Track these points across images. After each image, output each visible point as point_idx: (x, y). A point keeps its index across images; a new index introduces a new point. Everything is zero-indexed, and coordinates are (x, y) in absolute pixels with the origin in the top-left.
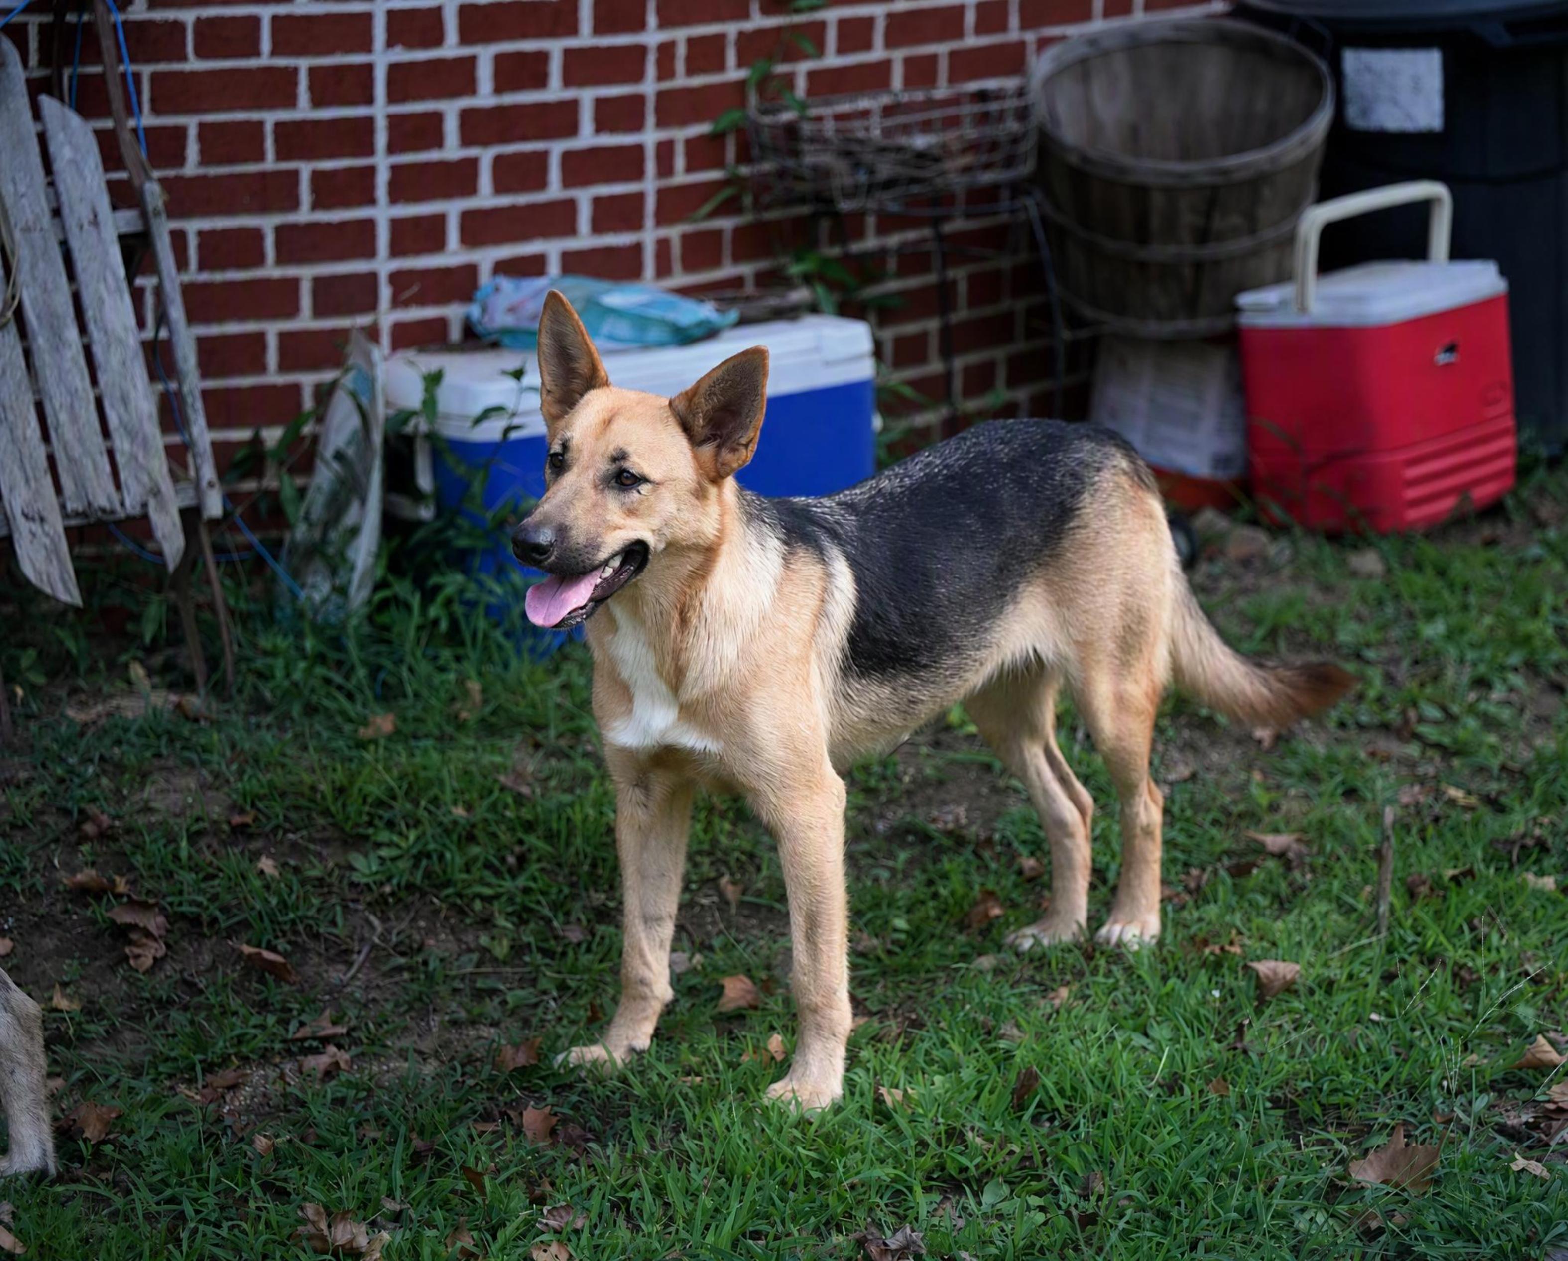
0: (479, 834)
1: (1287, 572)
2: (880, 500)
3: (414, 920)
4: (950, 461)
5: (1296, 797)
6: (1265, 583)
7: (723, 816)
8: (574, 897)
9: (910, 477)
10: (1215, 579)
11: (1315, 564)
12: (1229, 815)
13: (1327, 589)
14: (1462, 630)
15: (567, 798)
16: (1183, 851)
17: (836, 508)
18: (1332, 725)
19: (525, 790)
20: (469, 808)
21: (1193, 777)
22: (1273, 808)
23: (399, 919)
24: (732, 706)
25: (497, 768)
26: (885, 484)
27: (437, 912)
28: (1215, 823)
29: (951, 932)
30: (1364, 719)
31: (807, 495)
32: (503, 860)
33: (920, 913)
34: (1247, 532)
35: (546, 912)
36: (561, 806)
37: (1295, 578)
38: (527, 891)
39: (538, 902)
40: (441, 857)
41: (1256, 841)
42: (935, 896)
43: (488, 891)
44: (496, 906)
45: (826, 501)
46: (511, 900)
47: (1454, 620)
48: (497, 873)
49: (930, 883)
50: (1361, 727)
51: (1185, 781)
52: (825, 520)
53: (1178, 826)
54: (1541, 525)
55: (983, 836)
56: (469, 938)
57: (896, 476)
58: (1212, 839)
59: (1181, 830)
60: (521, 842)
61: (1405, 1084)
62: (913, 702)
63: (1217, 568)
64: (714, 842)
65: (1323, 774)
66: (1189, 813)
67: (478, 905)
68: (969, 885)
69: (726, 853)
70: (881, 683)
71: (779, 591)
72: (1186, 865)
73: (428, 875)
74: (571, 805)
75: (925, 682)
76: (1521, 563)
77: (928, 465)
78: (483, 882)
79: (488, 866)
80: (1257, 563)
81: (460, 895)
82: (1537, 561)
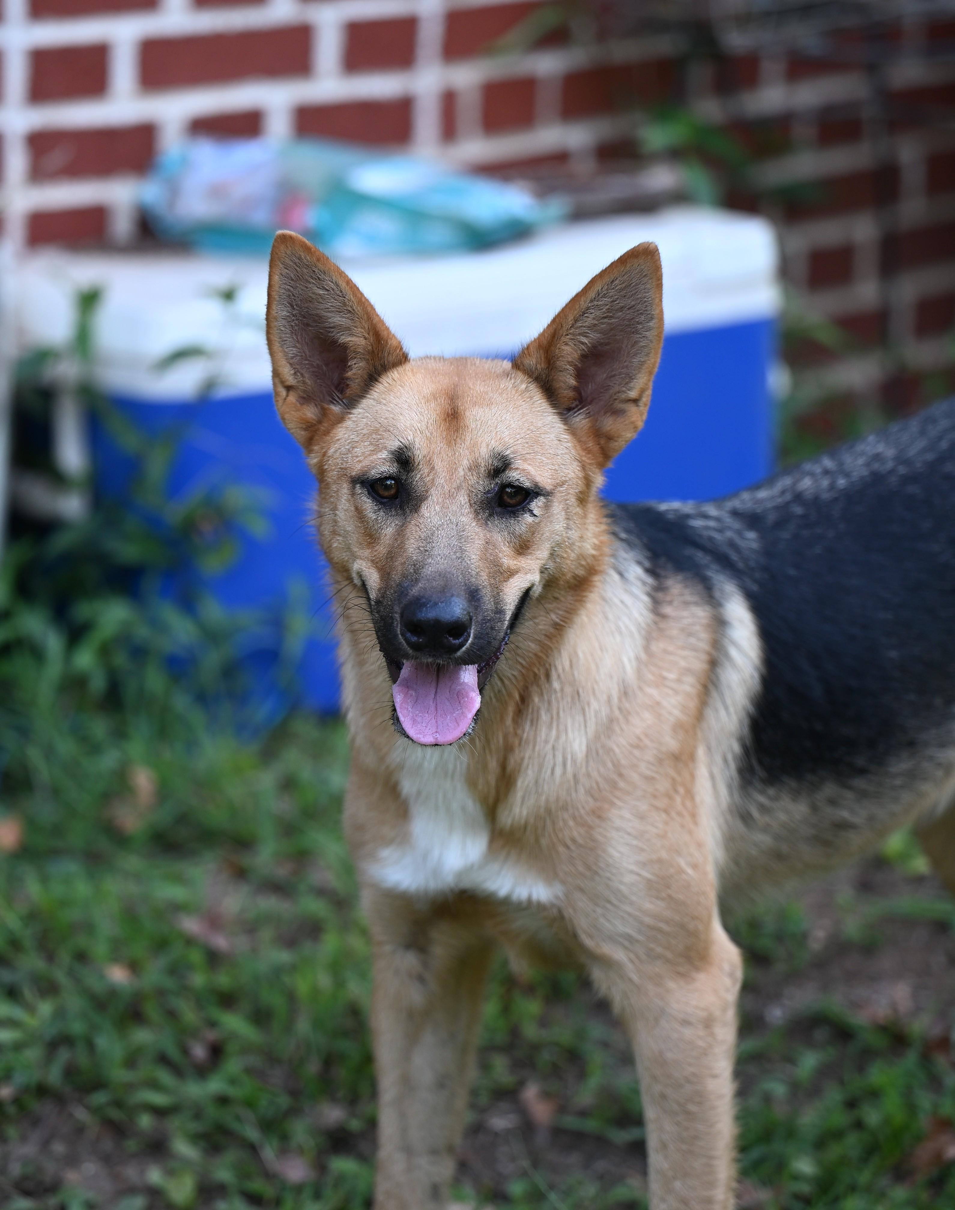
0: (151, 1010)
2: (798, 510)
3: (46, 1144)
4: (912, 452)
7: (530, 990)
8: (294, 1112)
9: (847, 475)
15: (283, 956)
17: (729, 520)
19: (221, 942)
20: (134, 967)
23: (24, 1139)
24: (577, 833)
25: (177, 908)
26: (806, 484)
27: (80, 1130)
29: (884, 1181)
31: (684, 497)
32: (185, 1051)
33: (835, 1151)
35: (252, 1133)
36: (278, 971)
38: (223, 1101)
39: (238, 1118)
40: (91, 1046)
42: (859, 1125)
43: (158, 1099)
44: (174, 1124)
45: (712, 510)
46: (198, 1114)
48: (177, 1071)
49: (851, 1104)
52: (711, 539)
55: (936, 1031)
56: (131, 1172)
57: (826, 472)
60: (212, 1024)
62: (842, 826)
64: (515, 1032)
67: (145, 1121)
68: (911, 1108)
69: (536, 1047)
70: (796, 795)
71: (647, 649)
73: (70, 1072)
74: (293, 968)
75: (863, 795)
77: (877, 457)
78: (154, 1085)
79: (163, 1060)
81: (118, 1104)
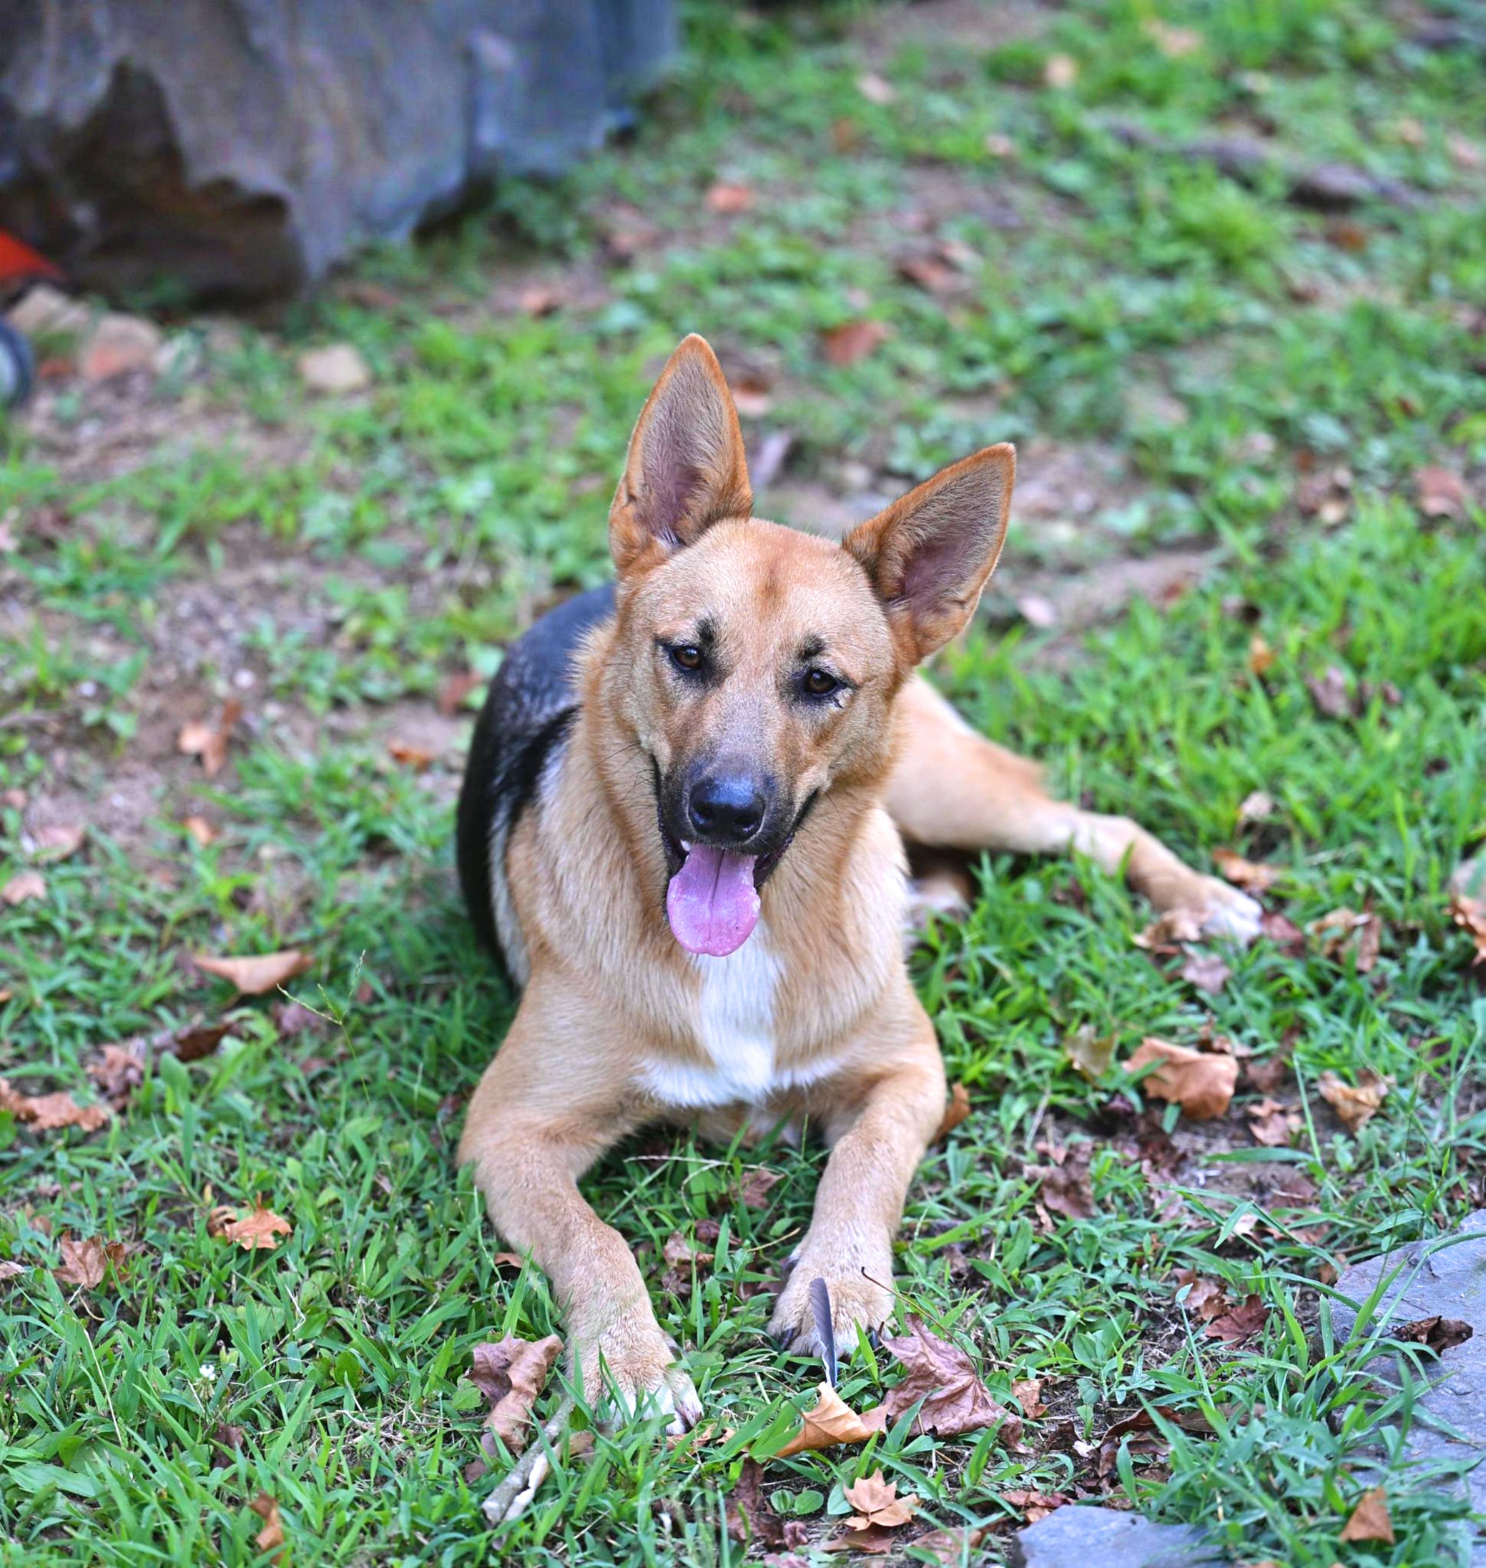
1: (195, 397)
5: (278, 861)
6: (158, 424)
10: (69, 425)
11: (242, 378)
12: (159, 921)
13: (269, 427)
14: (522, 490)
16: (85, 1009)
18: (318, 706)
21: (86, 845)
22: (241, 899)
28: (140, 941)
30: (375, 688)
34: (115, 325)
37: (211, 412)
41: (218, 974)
47: (506, 467)
50: (373, 704)
51: (67, 860)
53: (70, 956)
54: (622, 262)
58: (137, 977)
59: (79, 961)
61: (586, 1518)
63: (69, 404)
65: (321, 812)
66: (86, 930)
72: (96, 1036)
76: (603, 343)
80: (138, 384)
82: (630, 334)
